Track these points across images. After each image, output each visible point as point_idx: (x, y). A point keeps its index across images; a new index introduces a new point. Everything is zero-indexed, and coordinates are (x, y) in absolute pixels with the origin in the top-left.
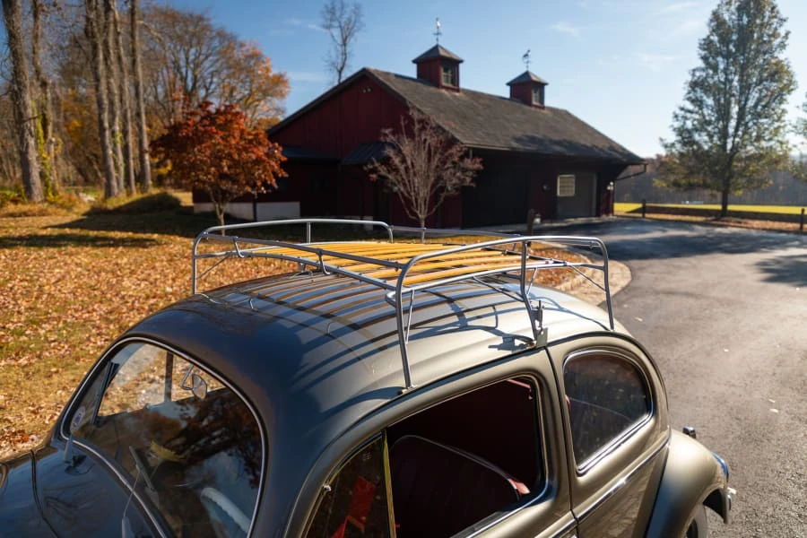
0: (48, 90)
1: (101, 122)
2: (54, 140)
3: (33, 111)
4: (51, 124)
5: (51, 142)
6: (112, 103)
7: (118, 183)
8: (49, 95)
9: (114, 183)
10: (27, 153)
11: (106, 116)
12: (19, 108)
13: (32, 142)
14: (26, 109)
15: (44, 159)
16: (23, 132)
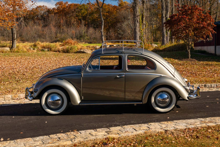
0: (145, 4)
1: (162, 14)
2: (145, 23)
3: (139, 13)
4: (145, 17)
5: (144, 24)
6: (167, 6)
7: (167, 39)
8: (145, 6)
9: (165, 39)
10: (136, 29)
11: (164, 12)
12: (135, 12)
13: (138, 25)
14: (137, 12)
15: (141, 31)
16: (135, 21)
